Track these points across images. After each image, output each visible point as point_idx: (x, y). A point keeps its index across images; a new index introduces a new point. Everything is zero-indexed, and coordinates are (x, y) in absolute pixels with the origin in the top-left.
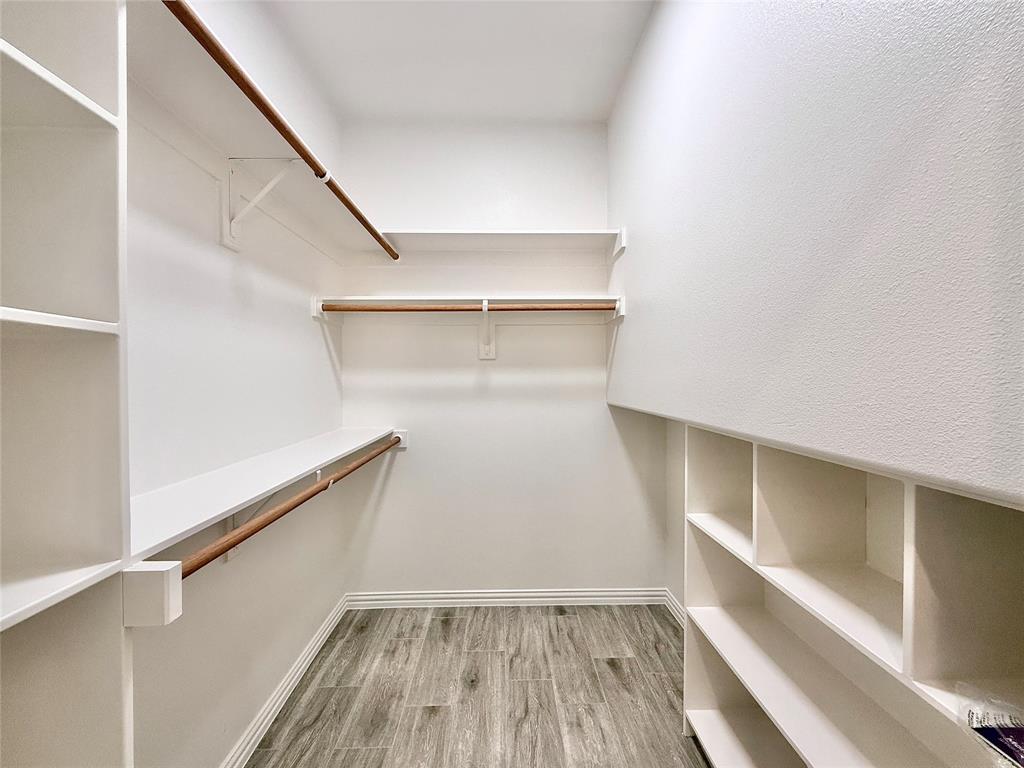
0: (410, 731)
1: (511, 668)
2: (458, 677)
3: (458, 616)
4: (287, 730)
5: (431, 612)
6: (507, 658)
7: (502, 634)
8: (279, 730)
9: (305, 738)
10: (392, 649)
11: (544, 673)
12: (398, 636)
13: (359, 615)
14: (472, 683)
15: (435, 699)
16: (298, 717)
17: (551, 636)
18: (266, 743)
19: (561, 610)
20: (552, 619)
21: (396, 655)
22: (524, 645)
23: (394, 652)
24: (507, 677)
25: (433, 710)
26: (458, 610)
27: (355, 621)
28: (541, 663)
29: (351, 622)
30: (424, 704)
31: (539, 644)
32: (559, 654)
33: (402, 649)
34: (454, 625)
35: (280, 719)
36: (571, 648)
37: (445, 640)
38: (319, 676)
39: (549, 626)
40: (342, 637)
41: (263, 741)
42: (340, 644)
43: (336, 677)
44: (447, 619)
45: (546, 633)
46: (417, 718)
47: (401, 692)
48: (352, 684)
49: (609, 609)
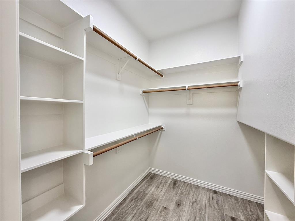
0: (158, 211)
1: (192, 205)
2: (175, 202)
3: (179, 183)
4: (130, 198)
5: (171, 179)
6: (192, 201)
7: (192, 193)
8: (129, 197)
9: (133, 202)
10: (158, 186)
11: (204, 211)
12: (161, 183)
13: (152, 174)
14: (178, 205)
15: (166, 205)
16: (133, 196)
17: (209, 200)
18: (125, 199)
19: (215, 192)
20: (211, 194)
21: (159, 188)
22: (199, 199)
23: (158, 187)
24: (190, 207)
25: (165, 208)
26: (179, 181)
27: (151, 175)
28: (203, 207)
29: (150, 175)
30: (163, 205)
31: (204, 201)
32: (211, 207)
33: (161, 187)
34: (177, 185)
35: (129, 195)
36: (216, 206)
37: (173, 189)
38: (140, 187)
39: (209, 196)
40: (147, 179)
41: (125, 198)
42: (146, 180)
43: (143, 189)
44: (175, 182)
45: (208, 198)
46: (160, 208)
47: (158, 199)
48: (146, 192)
49: (236, 198)
